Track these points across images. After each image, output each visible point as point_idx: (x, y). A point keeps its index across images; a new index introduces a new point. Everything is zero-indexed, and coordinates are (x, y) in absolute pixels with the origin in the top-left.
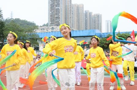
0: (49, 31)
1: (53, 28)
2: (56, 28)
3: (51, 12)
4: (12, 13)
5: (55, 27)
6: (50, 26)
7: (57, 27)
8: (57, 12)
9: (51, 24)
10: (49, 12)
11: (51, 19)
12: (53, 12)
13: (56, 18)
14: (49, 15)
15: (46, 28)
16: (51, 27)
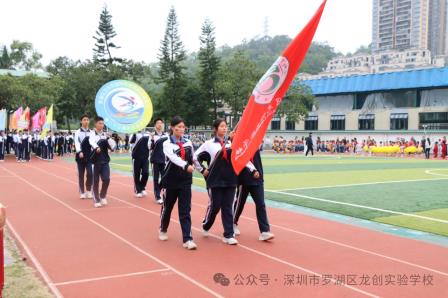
0: (372, 67)
1: (385, 59)
2: (397, 56)
3: (380, 9)
4: (266, 22)
5: (391, 54)
6: (377, 52)
7: (400, 54)
8: (401, 5)
9: (381, 45)
10: (375, 8)
11: (381, 31)
12: (387, 8)
13: (399, 23)
14: (374, 17)
15: (365, 58)
16: (380, 56)
